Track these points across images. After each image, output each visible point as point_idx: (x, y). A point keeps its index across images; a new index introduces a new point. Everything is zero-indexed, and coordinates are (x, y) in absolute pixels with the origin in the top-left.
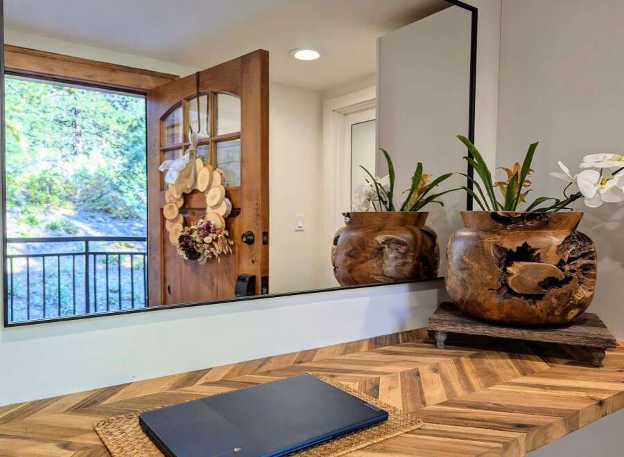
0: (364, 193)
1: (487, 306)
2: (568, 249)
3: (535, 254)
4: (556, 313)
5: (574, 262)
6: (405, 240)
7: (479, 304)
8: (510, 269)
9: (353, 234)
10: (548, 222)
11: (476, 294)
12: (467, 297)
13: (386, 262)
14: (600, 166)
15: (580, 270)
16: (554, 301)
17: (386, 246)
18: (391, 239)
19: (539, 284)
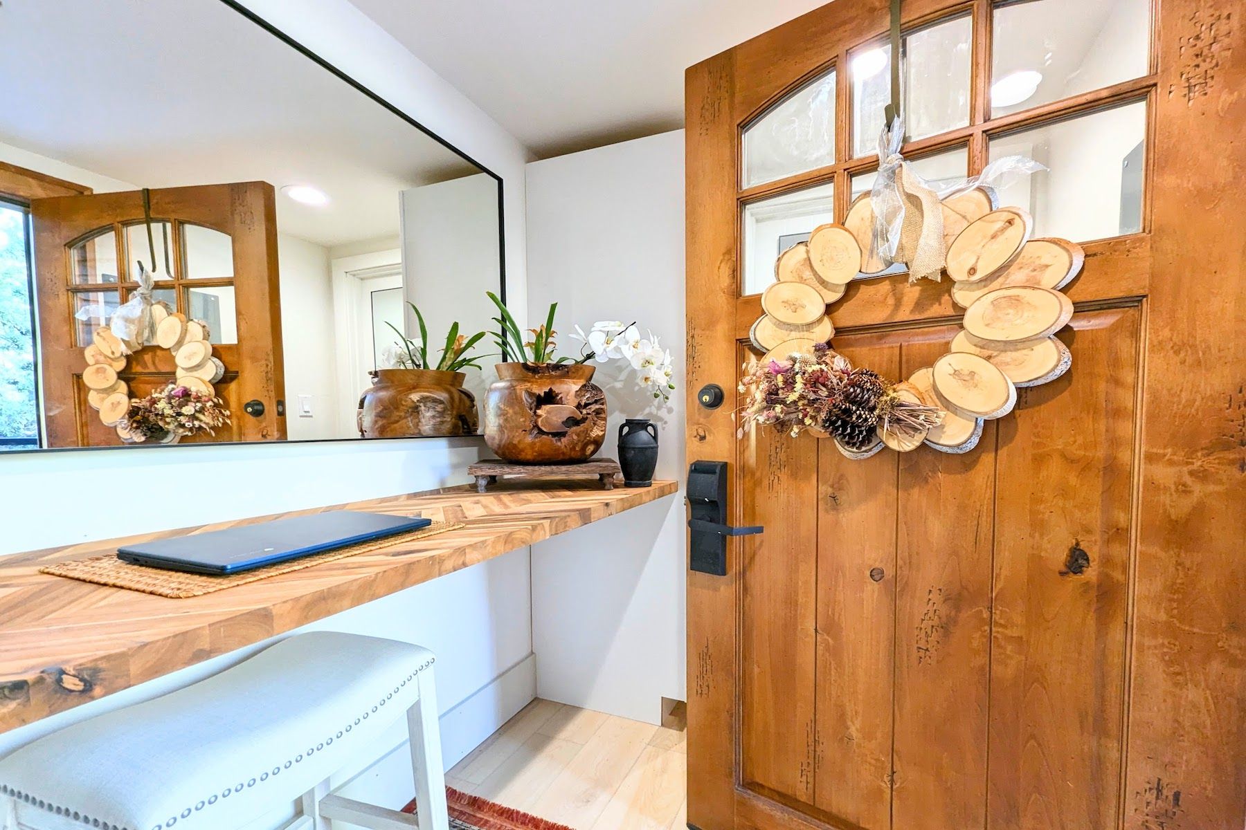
0: (394, 355)
1: (521, 446)
2: (584, 396)
3: (558, 398)
4: (577, 449)
5: (590, 407)
6: (442, 399)
7: (515, 446)
8: (539, 412)
9: (383, 394)
10: (568, 372)
11: (511, 437)
12: (504, 441)
13: (423, 420)
14: (606, 329)
15: (594, 414)
16: (575, 437)
17: (421, 404)
18: (427, 397)
19: (563, 423)
